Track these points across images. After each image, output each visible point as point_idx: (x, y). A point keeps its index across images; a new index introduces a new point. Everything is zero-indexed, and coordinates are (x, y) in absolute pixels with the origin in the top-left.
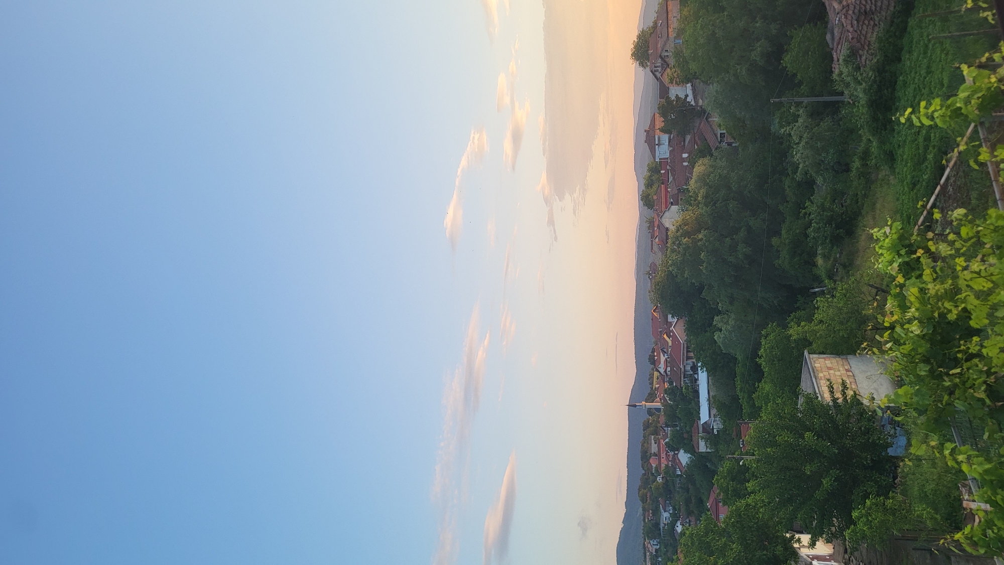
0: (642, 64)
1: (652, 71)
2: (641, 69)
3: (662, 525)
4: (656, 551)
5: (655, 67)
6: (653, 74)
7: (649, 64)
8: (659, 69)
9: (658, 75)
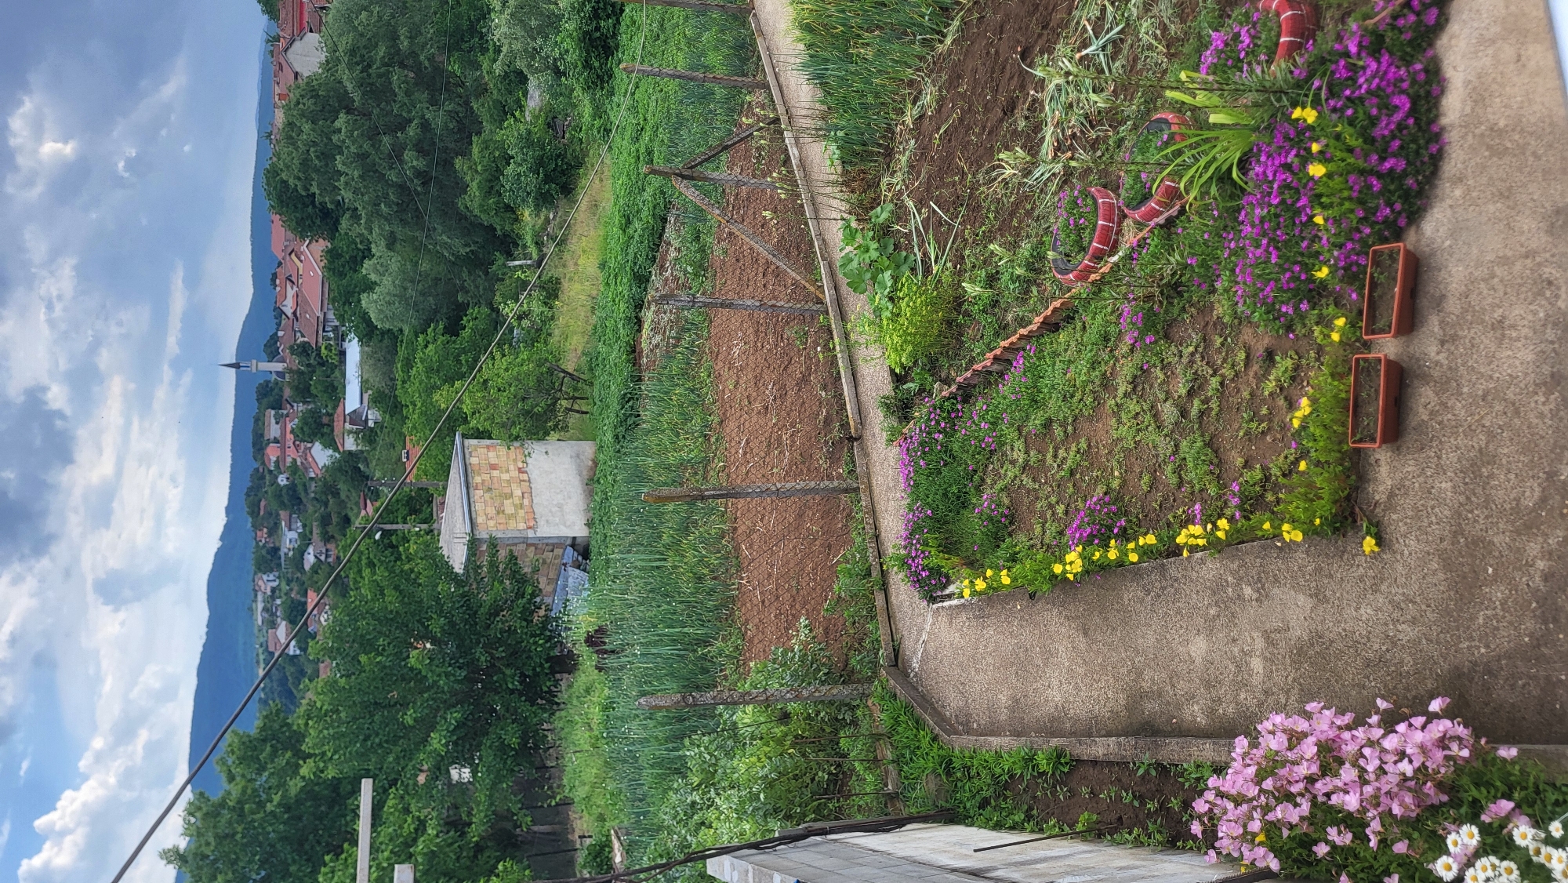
3: (283, 550)
4: (273, 590)
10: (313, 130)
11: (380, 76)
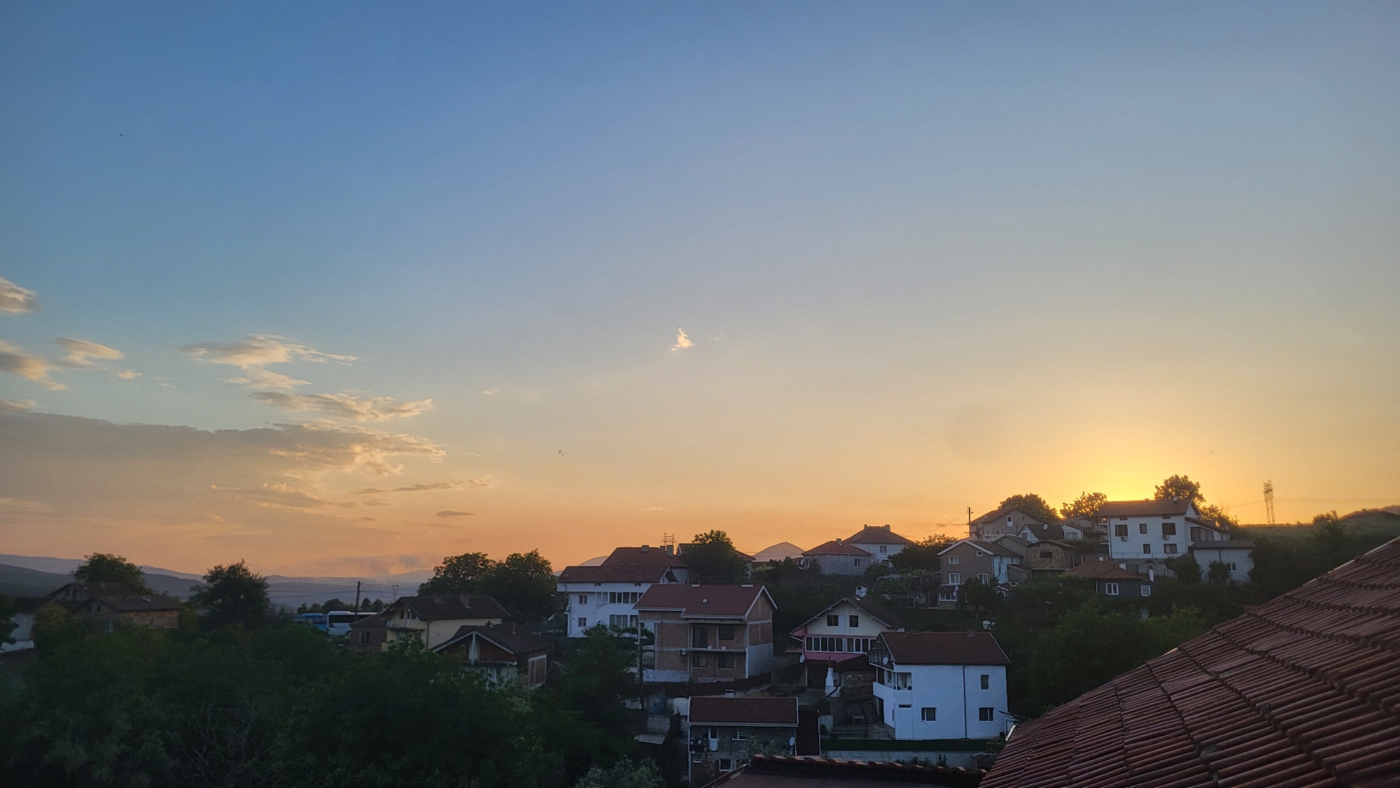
0: (82, 571)
1: (69, 585)
2: (75, 569)
5: (75, 592)
6: (62, 589)
7: (82, 581)
8: (70, 598)
9: (59, 597)
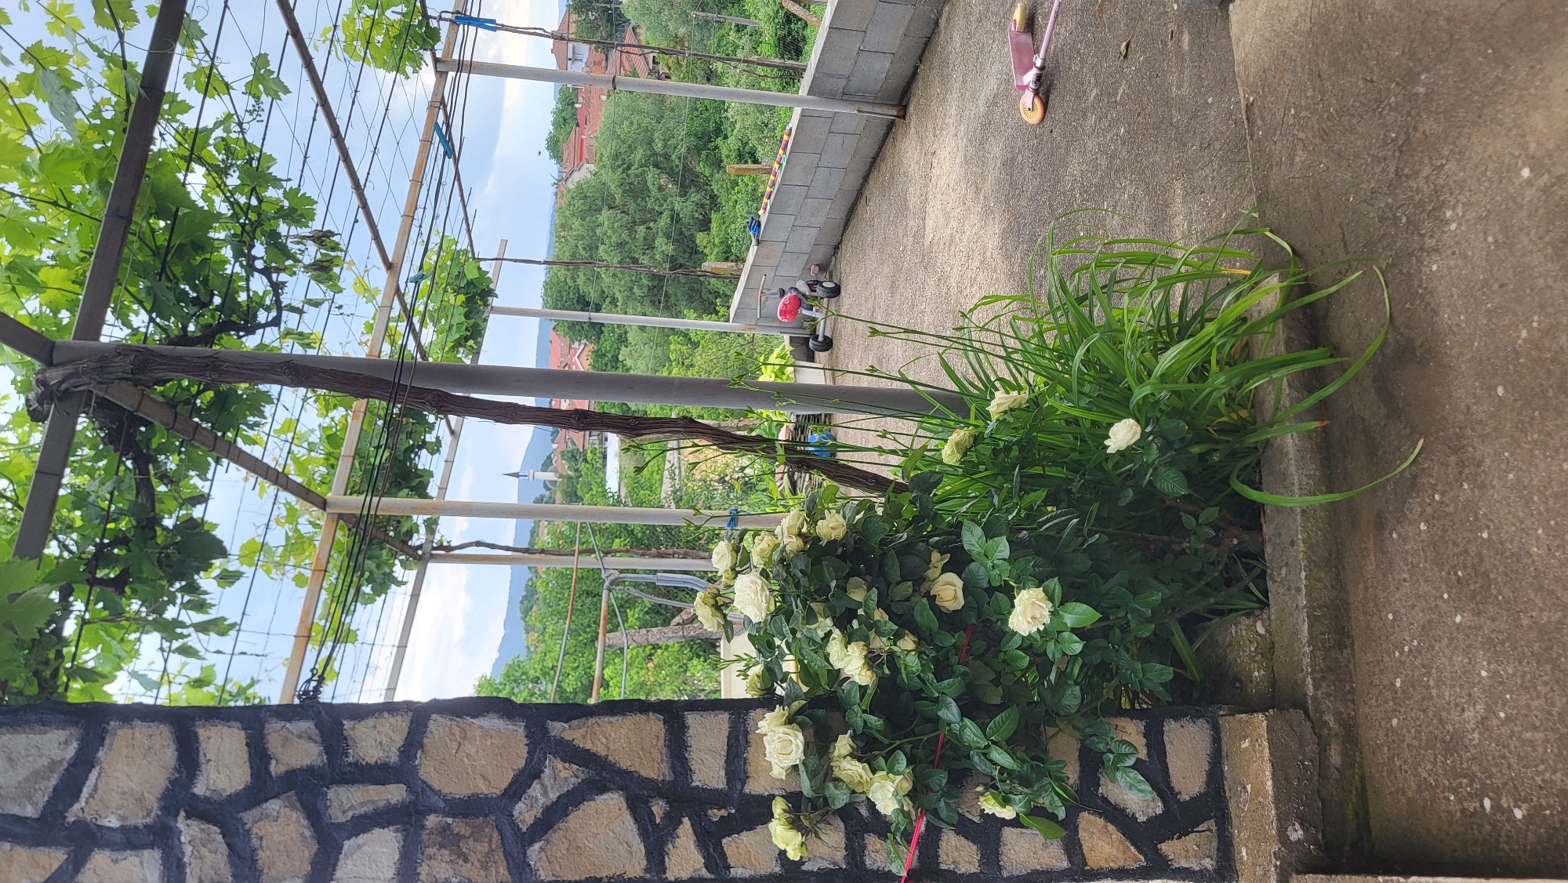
10: (582, 226)
11: (637, 176)
